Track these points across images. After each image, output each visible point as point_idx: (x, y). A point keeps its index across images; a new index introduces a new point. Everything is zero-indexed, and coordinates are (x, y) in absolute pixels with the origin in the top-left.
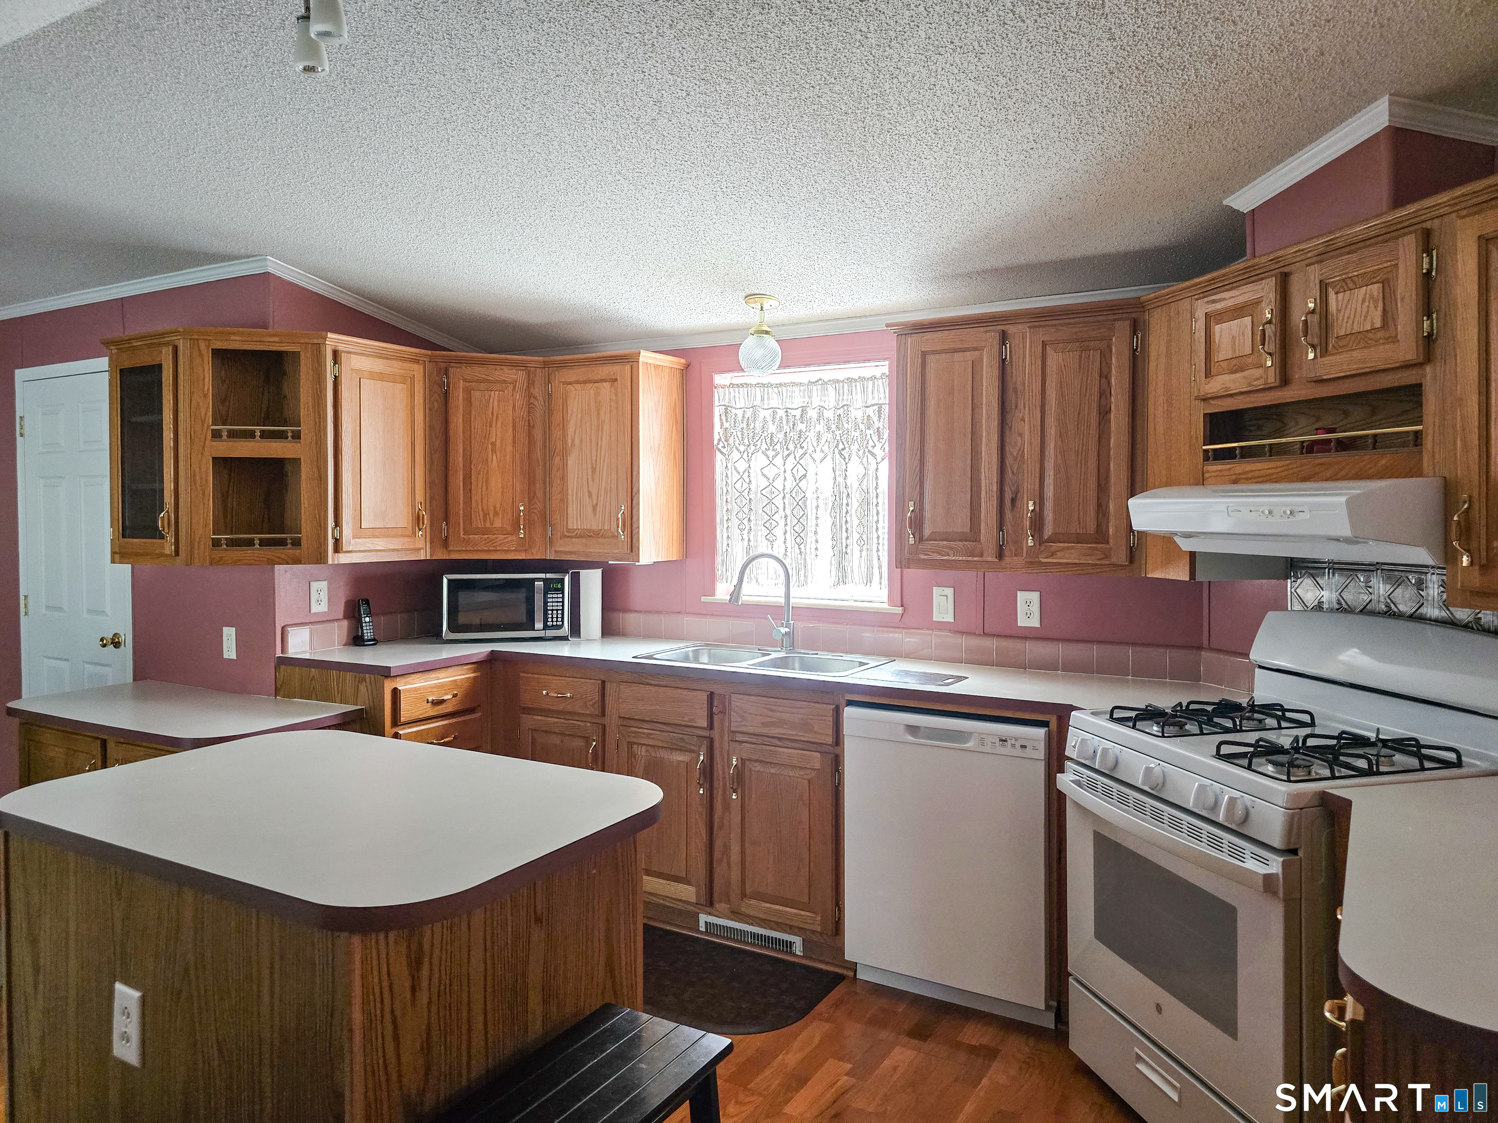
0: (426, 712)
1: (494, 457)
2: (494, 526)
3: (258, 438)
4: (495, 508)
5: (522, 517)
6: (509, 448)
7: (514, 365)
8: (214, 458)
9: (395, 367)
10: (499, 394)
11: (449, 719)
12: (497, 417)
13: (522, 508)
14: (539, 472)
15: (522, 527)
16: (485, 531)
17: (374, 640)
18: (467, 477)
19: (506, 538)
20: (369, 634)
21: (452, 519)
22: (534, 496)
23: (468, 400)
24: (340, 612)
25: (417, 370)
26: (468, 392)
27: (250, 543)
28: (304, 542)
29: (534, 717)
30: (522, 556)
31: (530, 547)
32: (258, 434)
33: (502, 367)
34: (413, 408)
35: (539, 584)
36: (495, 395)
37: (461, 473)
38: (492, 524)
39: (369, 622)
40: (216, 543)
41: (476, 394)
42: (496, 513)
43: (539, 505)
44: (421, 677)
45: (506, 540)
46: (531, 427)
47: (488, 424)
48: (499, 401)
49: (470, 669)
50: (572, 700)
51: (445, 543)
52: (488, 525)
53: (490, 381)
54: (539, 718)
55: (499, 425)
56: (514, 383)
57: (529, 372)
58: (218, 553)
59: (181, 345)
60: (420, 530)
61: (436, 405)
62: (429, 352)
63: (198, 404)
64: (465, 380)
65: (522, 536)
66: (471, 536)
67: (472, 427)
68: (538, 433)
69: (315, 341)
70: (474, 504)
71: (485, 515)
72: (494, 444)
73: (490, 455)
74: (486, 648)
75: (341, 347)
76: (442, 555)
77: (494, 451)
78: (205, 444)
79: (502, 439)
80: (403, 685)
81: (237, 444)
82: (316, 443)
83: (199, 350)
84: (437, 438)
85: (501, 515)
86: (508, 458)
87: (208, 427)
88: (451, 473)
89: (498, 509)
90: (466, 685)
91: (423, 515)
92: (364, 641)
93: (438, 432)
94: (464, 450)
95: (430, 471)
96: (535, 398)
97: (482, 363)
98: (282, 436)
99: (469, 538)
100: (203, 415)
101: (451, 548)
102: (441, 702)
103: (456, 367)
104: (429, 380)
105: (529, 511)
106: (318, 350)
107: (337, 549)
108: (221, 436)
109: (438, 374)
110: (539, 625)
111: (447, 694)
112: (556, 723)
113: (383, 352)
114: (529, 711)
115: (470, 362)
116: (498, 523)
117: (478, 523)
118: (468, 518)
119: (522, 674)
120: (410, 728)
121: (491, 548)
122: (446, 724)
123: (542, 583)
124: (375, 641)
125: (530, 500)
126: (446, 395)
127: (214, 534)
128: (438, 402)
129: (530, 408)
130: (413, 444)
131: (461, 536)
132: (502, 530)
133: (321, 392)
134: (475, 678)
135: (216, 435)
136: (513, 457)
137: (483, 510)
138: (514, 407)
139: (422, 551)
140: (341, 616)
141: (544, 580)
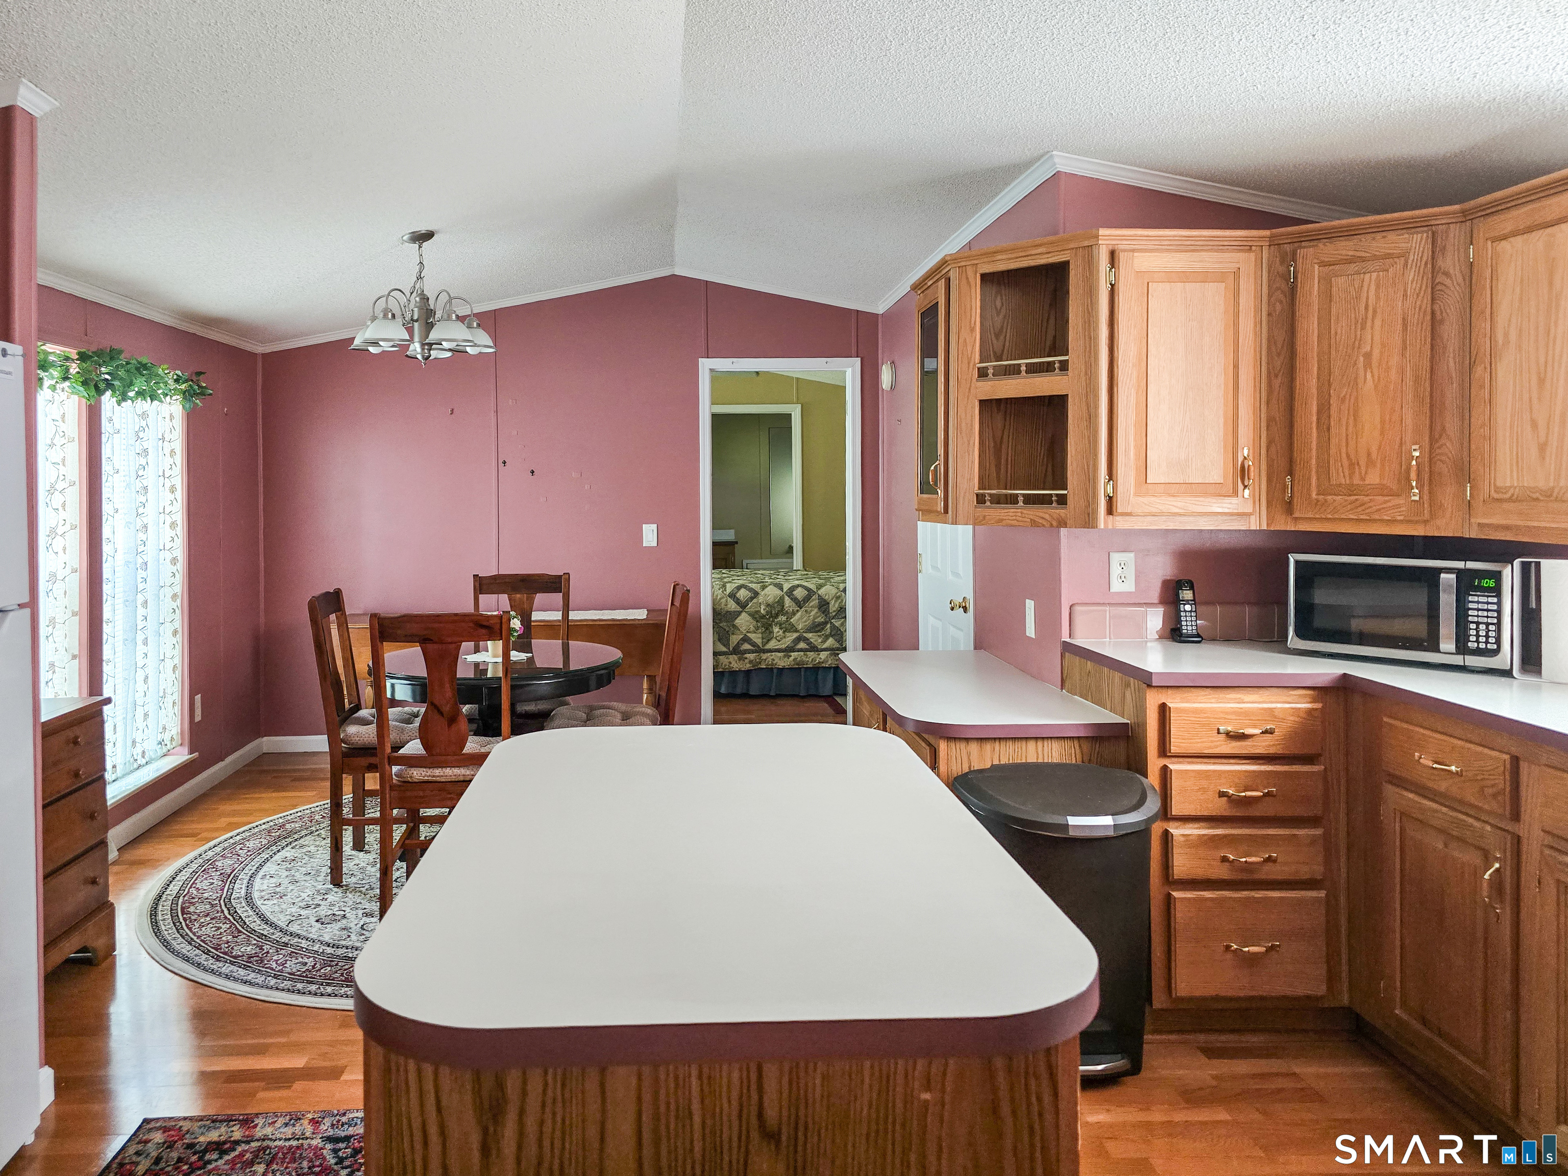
0: (1217, 747)
1: (1369, 376)
2: (1367, 482)
3: (1023, 373)
4: (1369, 455)
5: (1415, 468)
6: (1395, 360)
7: (1410, 227)
8: (981, 401)
9: (1209, 261)
10: (1378, 276)
11: (1263, 764)
12: (1375, 312)
13: (1417, 454)
14: (1451, 393)
15: (1414, 484)
16: (1351, 490)
17: (1198, 636)
18: (1324, 409)
19: (1389, 501)
20: (1190, 628)
21: (1298, 473)
22: (1441, 436)
23: (1327, 296)
24: (1155, 593)
25: (1245, 262)
26: (1326, 281)
27: (1013, 500)
28: (1070, 500)
29: (1406, 793)
30: (1418, 531)
31: (1433, 515)
32: (1023, 368)
33: (1384, 234)
34: (1237, 315)
35: (1448, 579)
36: (1370, 279)
37: (1315, 403)
38: (1363, 479)
39: (1191, 611)
40: (980, 499)
41: (1340, 282)
42: (1370, 462)
43: (1449, 447)
44: (1210, 694)
45: (1389, 504)
46: (1435, 322)
47: (1359, 326)
48: (1378, 286)
49: (1305, 696)
50: (1457, 780)
51: (1289, 507)
52: (1356, 481)
53: (1363, 260)
54: (1411, 796)
55: (1378, 322)
56: (1404, 255)
57: (1433, 233)
58: (981, 511)
59: (952, 275)
60: (1245, 487)
61: (1278, 307)
62: (1267, 233)
63: (965, 340)
64: (1323, 264)
65: (1417, 498)
66: (1329, 497)
67: (1333, 332)
68: (1450, 331)
69: (1086, 243)
70: (1333, 451)
71: (1351, 465)
72: (1368, 356)
73: (1361, 372)
74: (1336, 669)
75: (1122, 245)
76: (1284, 524)
77: (1368, 365)
78: (970, 386)
79: (1383, 345)
80: (1175, 702)
81: (1002, 382)
82: (1086, 374)
83: (967, 278)
84: (1279, 355)
85: (1378, 465)
86: (1394, 375)
87: (975, 365)
88: (1297, 404)
89: (1374, 456)
90: (1292, 718)
91: (1249, 466)
92: (1181, 635)
93: (1280, 346)
94: (1319, 368)
95: (1268, 403)
96: (1447, 274)
97: (1350, 233)
98: (1048, 368)
99: (1326, 501)
100: (969, 352)
101: (1297, 515)
102: (1243, 737)
103: (1310, 247)
104: (1269, 272)
105: (1432, 457)
106: (1089, 252)
107: (1110, 511)
108: (987, 375)
109: (1282, 262)
110: (1448, 644)
111: (1255, 727)
112: (1436, 811)
113: (1188, 243)
114: (1399, 782)
115: (1331, 235)
116: (1373, 478)
117: (1339, 477)
118: (1324, 468)
119: (1385, 719)
120: (1189, 763)
121: (1362, 517)
122: (1254, 771)
123: (1453, 576)
124: (1198, 638)
125: (1433, 440)
126: (1292, 291)
127: (979, 489)
128: (1281, 302)
129: (1435, 292)
130: (1236, 367)
131: (1314, 496)
132: (1383, 490)
133: (1092, 309)
134: (1310, 712)
135: (983, 374)
136: (1402, 371)
137: (1348, 456)
138: (1405, 295)
139: (1253, 518)
140: (1156, 601)
141: (1459, 572)
